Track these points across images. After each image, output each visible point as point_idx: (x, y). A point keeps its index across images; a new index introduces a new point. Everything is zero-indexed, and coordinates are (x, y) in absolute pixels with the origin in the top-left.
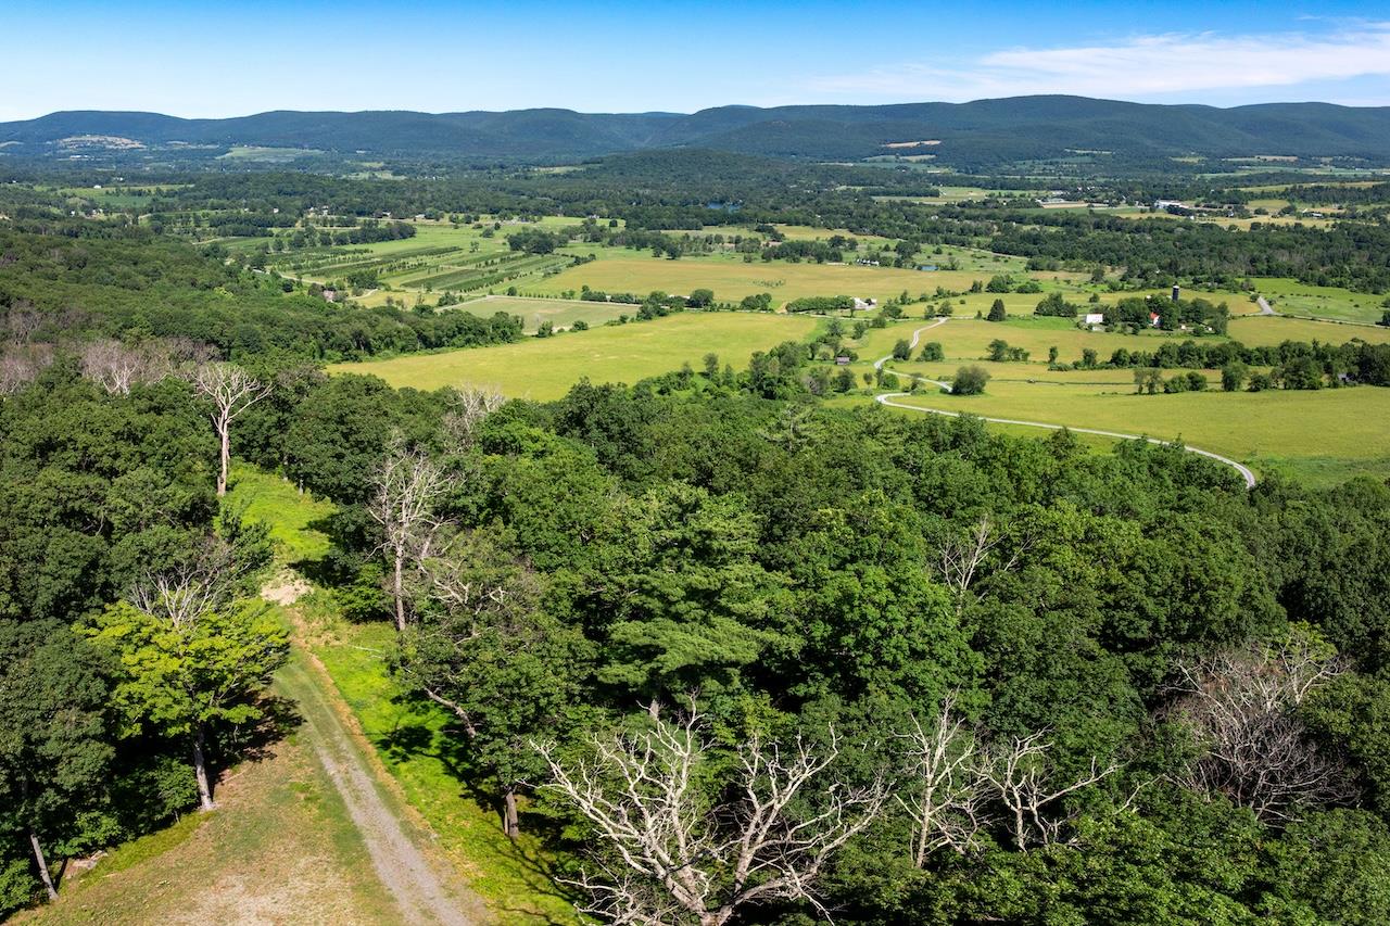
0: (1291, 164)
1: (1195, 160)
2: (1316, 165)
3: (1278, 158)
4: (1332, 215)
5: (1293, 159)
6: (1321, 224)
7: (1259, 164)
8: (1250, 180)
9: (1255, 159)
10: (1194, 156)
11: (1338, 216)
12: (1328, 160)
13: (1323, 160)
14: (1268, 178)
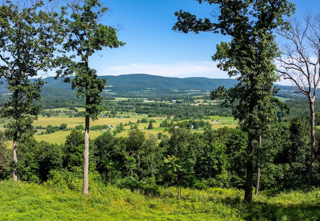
0: (200, 92)
1: (177, 91)
2: (206, 92)
3: (196, 90)
4: (216, 102)
5: (200, 91)
6: (215, 104)
7: (192, 92)
8: (192, 95)
9: (191, 91)
10: (176, 90)
11: (217, 103)
12: (208, 91)
13: (207, 91)
14: (196, 95)
